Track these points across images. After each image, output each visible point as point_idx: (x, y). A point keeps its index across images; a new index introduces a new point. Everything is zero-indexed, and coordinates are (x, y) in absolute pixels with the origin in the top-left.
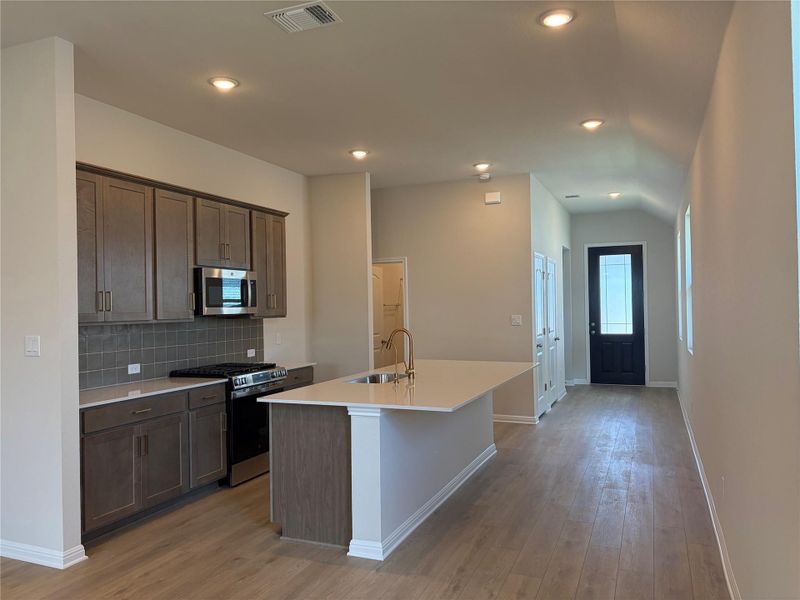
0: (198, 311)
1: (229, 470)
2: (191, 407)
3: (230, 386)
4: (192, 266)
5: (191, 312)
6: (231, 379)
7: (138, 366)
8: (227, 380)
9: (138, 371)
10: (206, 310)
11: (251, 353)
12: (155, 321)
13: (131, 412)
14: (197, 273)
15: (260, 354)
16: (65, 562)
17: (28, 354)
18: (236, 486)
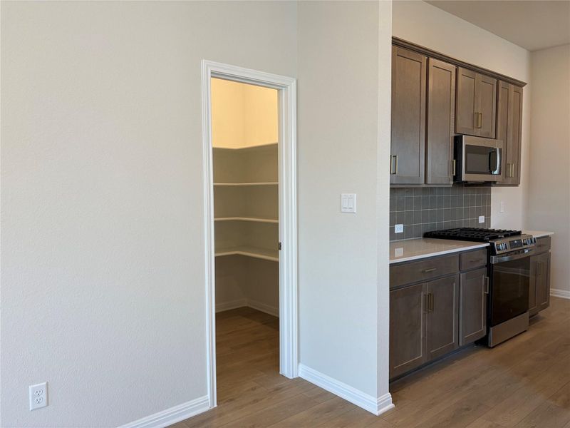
0: (457, 178)
1: (488, 331)
2: (462, 269)
3: (491, 251)
4: (453, 134)
5: (452, 178)
6: (492, 245)
7: (402, 226)
8: (488, 244)
9: (402, 231)
10: (464, 177)
11: (482, 219)
12: (424, 186)
13: (421, 270)
14: (458, 140)
15: (488, 220)
16: (379, 408)
17: (343, 210)
18: (493, 347)
